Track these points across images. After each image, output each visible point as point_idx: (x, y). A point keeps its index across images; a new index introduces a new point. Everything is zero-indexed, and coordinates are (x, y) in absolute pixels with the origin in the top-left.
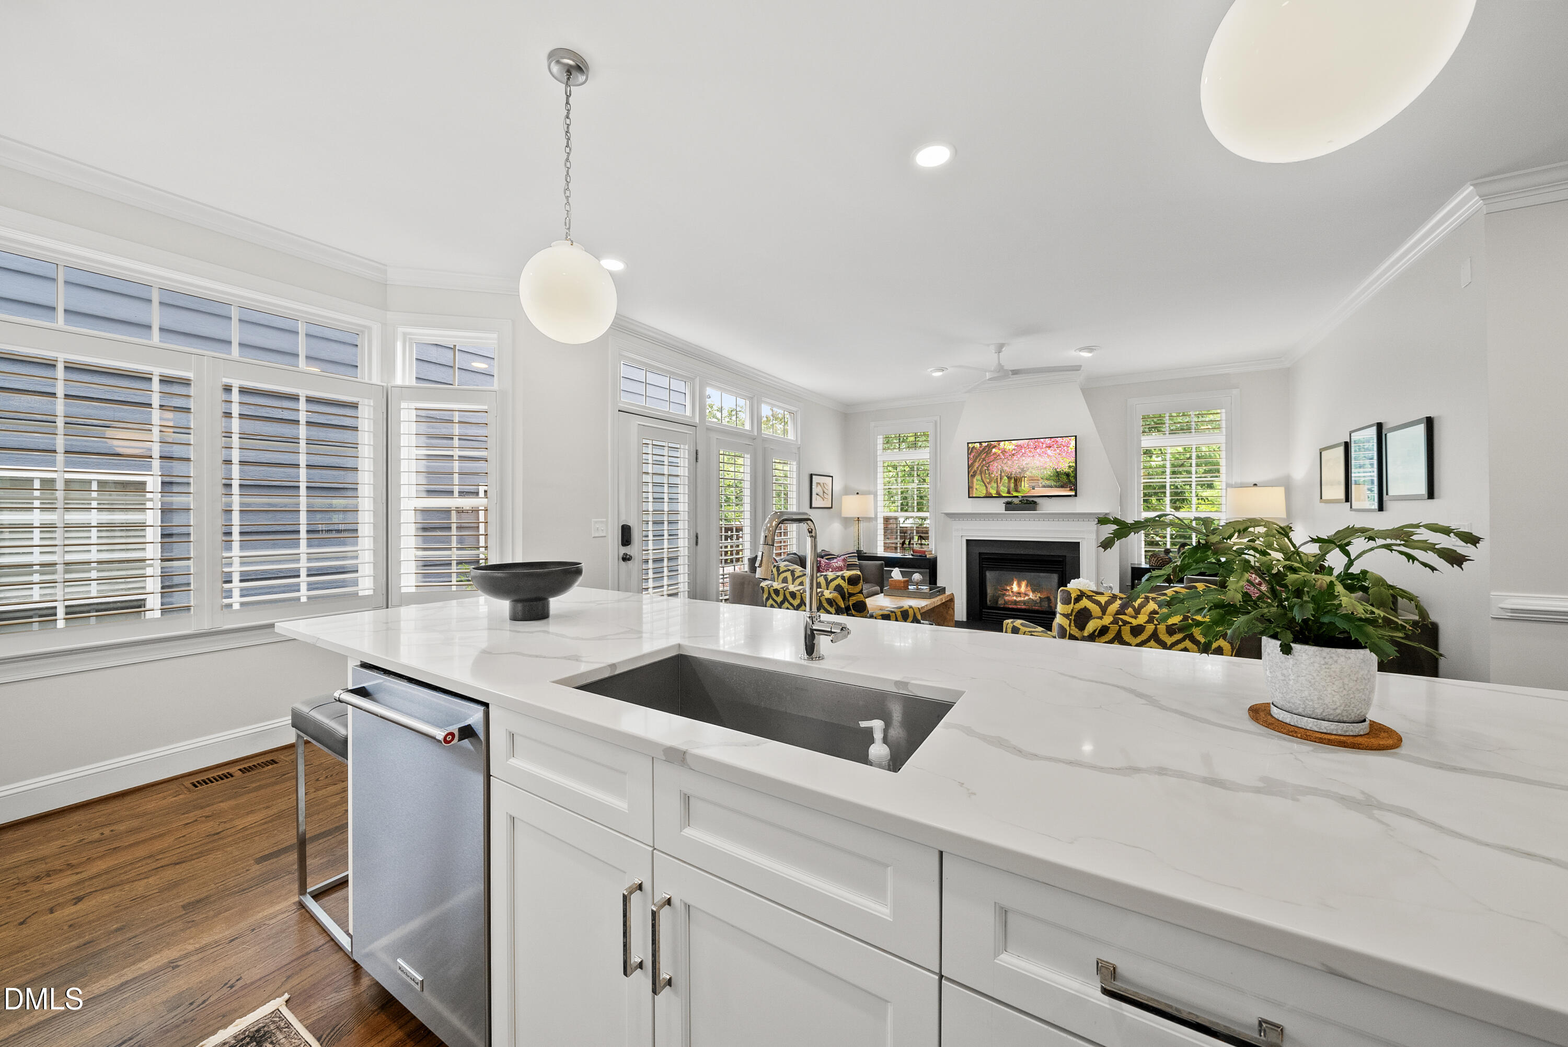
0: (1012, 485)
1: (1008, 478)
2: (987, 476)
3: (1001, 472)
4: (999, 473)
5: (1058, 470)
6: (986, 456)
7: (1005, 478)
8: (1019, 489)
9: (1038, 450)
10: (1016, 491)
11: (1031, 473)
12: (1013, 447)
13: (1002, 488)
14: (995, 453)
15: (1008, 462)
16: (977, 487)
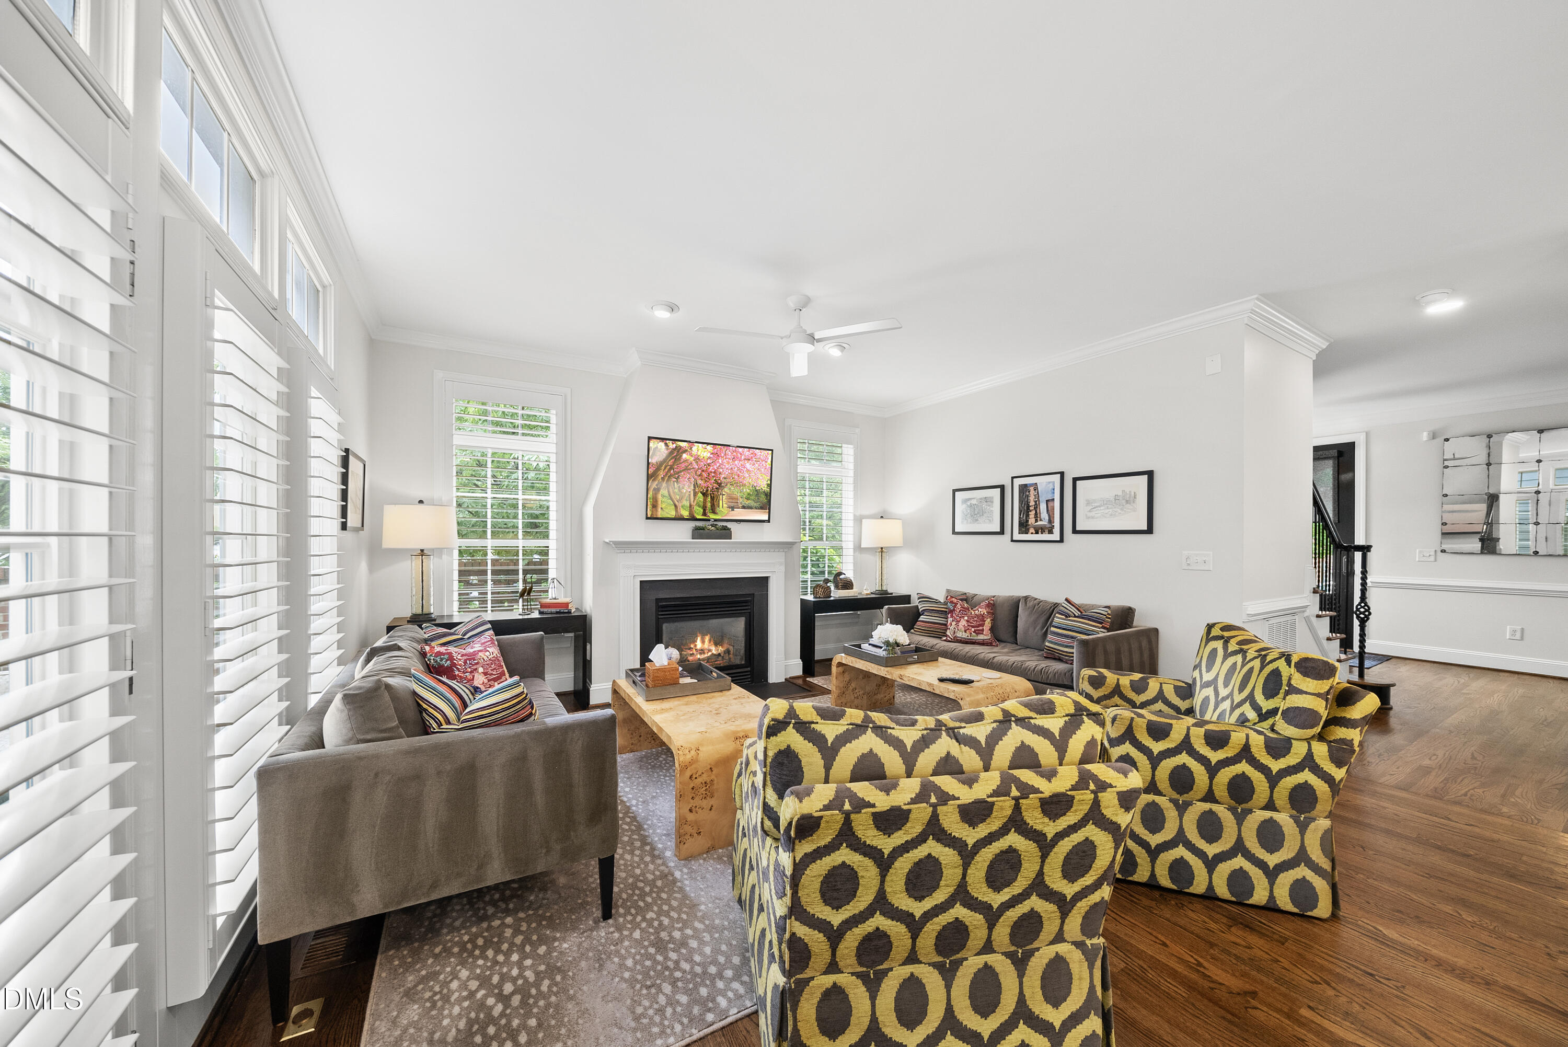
0: (709, 505)
1: (704, 494)
2: (676, 490)
3: (694, 487)
4: (692, 488)
5: (757, 488)
6: (674, 463)
7: (700, 495)
8: (717, 510)
9: (736, 462)
10: (714, 512)
11: (730, 489)
12: (709, 455)
13: (696, 508)
14: (686, 460)
15: (704, 473)
16: (663, 506)
